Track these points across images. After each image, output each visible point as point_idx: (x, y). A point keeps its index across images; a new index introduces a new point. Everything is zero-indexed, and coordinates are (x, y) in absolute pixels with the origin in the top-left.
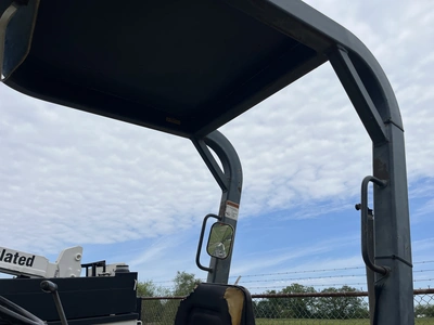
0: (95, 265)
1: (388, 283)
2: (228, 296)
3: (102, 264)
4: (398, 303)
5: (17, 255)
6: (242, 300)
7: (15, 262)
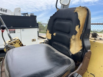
7: (2, 11)
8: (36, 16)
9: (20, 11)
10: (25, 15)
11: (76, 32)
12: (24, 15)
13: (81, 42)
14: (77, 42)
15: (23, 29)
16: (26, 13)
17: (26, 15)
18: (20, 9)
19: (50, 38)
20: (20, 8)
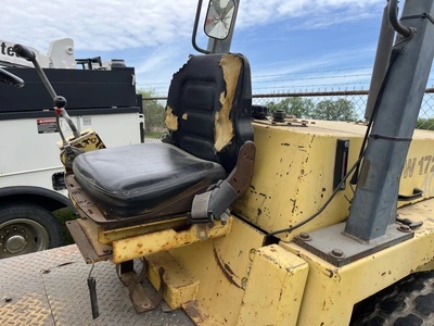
0: (90, 61)
1: (409, 46)
2: (224, 63)
3: (97, 60)
4: (414, 68)
5: (3, 45)
6: (240, 66)
7: (3, 53)
8: (132, 70)
9: (70, 50)
10: (90, 66)
11: (221, 105)
12: (86, 65)
13: (231, 125)
14: (225, 125)
15: (87, 117)
16: (91, 58)
17: (95, 66)
18: (72, 45)
19: (174, 127)
20: (70, 41)
